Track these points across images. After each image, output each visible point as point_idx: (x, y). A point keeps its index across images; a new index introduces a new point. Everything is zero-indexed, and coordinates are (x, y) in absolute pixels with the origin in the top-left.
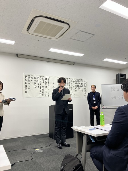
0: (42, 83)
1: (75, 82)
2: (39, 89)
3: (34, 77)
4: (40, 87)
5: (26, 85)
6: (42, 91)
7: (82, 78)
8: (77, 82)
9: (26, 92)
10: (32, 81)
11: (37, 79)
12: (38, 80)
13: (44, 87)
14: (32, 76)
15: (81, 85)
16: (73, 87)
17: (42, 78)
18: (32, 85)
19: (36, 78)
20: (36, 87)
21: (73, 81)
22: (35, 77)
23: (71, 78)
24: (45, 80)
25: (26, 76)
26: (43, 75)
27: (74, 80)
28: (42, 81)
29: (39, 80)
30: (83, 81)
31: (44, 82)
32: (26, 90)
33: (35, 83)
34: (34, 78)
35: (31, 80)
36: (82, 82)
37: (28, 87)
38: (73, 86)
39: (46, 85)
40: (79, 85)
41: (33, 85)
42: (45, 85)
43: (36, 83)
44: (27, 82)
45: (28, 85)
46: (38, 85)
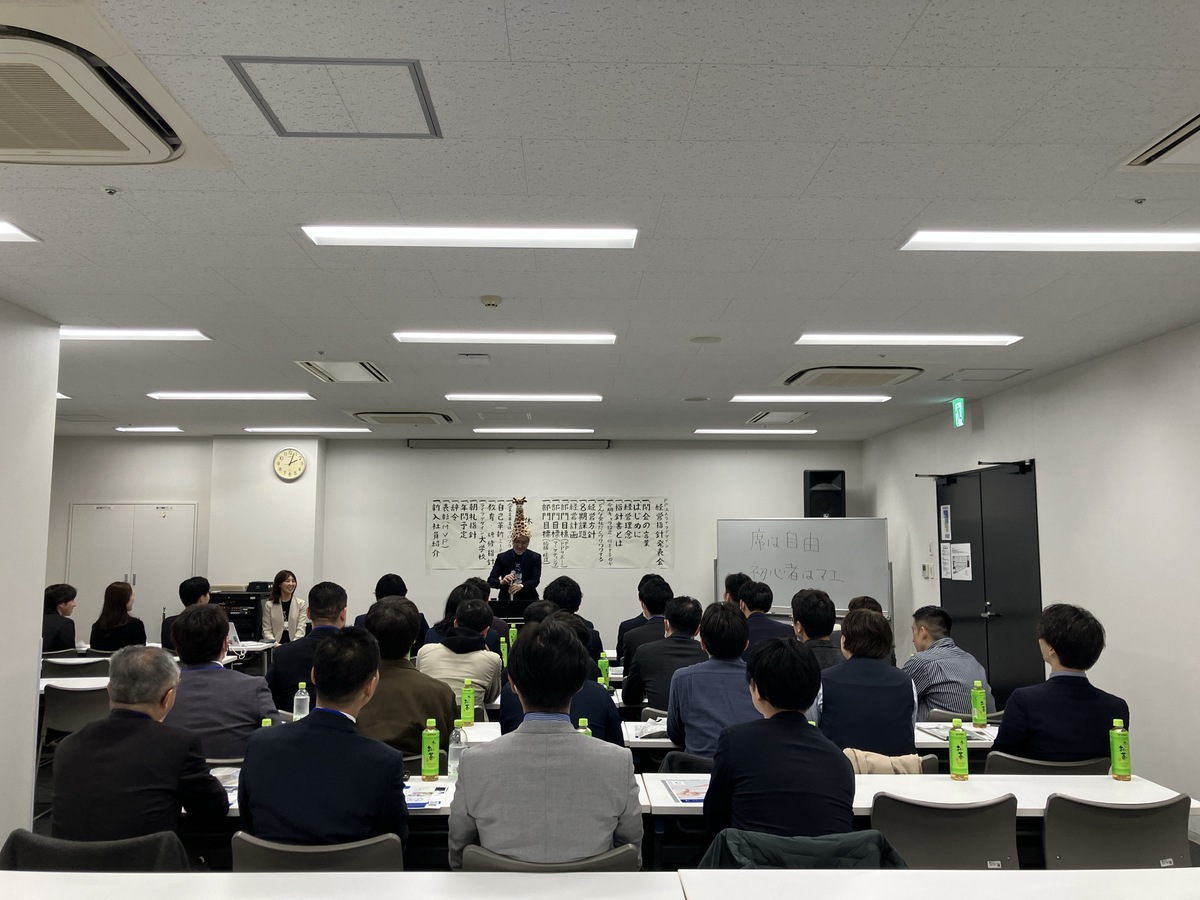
0: (488, 523)
1: (614, 513)
2: (476, 542)
3: (460, 505)
4: (479, 535)
5: (436, 530)
6: (487, 548)
7: (645, 496)
8: (624, 512)
9: (436, 553)
10: (454, 517)
11: (469, 511)
12: (473, 512)
13: (495, 535)
14: (455, 503)
15: (642, 522)
16: (605, 530)
17: (487, 505)
18: (455, 529)
19: (468, 507)
20: (467, 535)
21: (605, 507)
22: (465, 503)
23: (596, 496)
24: (496, 513)
25: (436, 503)
26: (492, 496)
27: (610, 505)
28: (487, 516)
29: (478, 514)
30: (653, 506)
31: (496, 518)
32: (435, 548)
33: (464, 525)
34: (460, 507)
35: (451, 513)
36: (646, 511)
37: (441, 538)
38: (606, 526)
39: (500, 527)
40: (634, 522)
41: (459, 532)
42: (496, 529)
43: (468, 522)
44: (441, 522)
45: (441, 532)
46: (473, 530)
